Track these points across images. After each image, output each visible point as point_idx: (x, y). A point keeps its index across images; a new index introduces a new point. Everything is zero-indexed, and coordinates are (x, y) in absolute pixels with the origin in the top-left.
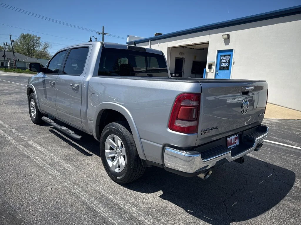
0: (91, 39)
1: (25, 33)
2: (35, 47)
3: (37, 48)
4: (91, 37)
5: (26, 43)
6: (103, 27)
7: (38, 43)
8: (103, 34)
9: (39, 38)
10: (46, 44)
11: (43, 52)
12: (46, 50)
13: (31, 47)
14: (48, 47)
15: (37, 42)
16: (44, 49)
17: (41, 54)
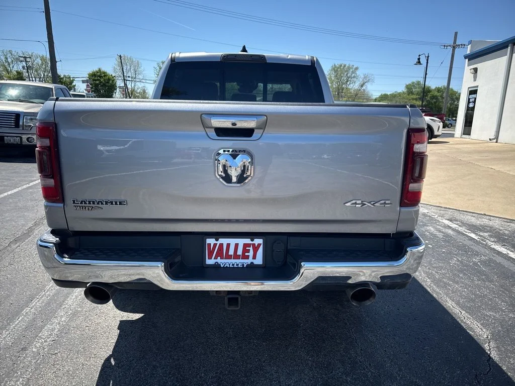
0: (419, 59)
1: (337, 63)
2: (348, 83)
3: (351, 85)
4: (419, 56)
5: (337, 79)
6: (456, 34)
7: (354, 77)
8: (454, 48)
9: (357, 68)
10: (365, 77)
11: (360, 90)
12: (364, 88)
13: (343, 84)
14: (368, 81)
15: (353, 75)
16: (362, 86)
17: (356, 95)
